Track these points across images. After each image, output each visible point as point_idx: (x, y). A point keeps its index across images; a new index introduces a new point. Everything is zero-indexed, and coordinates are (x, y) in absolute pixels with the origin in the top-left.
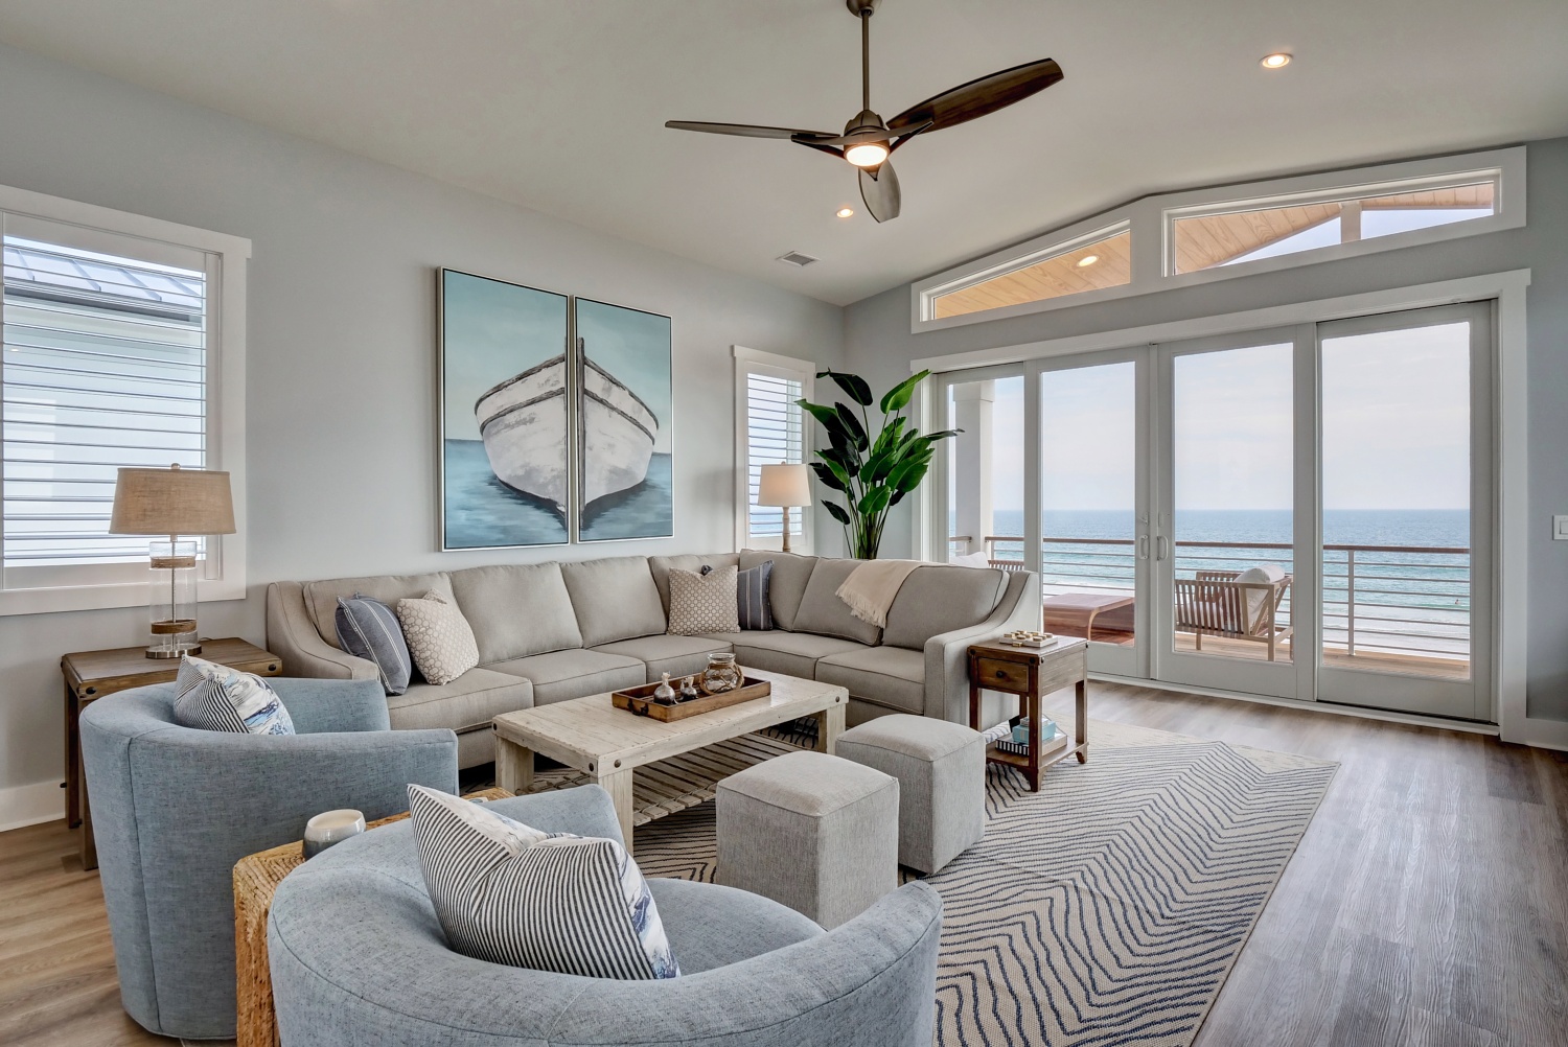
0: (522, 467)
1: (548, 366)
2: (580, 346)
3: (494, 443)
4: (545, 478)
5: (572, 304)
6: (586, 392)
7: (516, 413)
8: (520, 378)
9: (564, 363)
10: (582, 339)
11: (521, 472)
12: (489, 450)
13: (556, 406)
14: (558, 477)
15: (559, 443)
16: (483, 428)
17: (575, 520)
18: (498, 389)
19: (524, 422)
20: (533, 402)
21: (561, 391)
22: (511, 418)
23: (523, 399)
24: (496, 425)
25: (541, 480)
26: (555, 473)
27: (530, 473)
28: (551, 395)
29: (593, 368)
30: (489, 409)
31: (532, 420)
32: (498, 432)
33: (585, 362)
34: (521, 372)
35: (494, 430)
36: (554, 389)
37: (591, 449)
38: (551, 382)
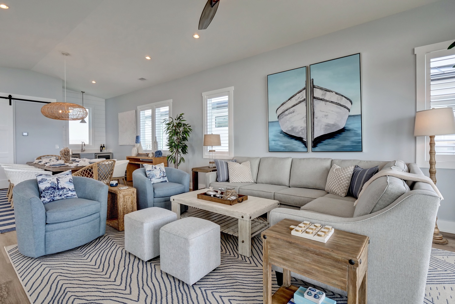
0: (291, 127)
1: (299, 93)
2: (311, 82)
3: (282, 120)
4: (299, 130)
5: (308, 70)
6: (314, 98)
7: (288, 111)
8: (289, 99)
9: (305, 90)
10: (313, 79)
11: (290, 129)
12: (280, 123)
13: (303, 105)
14: (303, 129)
15: (303, 118)
16: (278, 117)
17: (310, 144)
18: (283, 104)
19: (291, 113)
20: (294, 106)
21: (304, 100)
22: (287, 112)
23: (291, 106)
24: (282, 116)
25: (297, 131)
26: (302, 128)
27: (293, 129)
28: (300, 102)
29: (317, 88)
30: (280, 111)
31: (294, 112)
32: (283, 117)
33: (314, 87)
34: (290, 97)
35: (282, 117)
36: (301, 100)
37: (316, 118)
38: (300, 98)
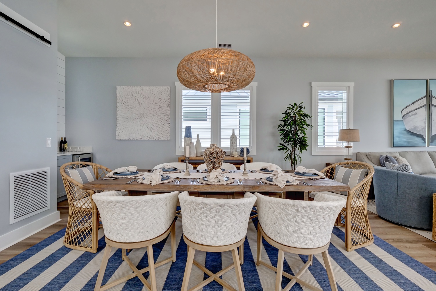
0: (413, 126)
1: (421, 99)
2: (430, 92)
3: (406, 120)
4: (420, 129)
5: (428, 82)
6: (432, 105)
7: (412, 113)
8: (413, 103)
9: (425, 98)
10: (431, 90)
11: (413, 128)
12: (404, 122)
13: (423, 110)
14: (424, 128)
15: (424, 119)
16: (403, 117)
17: (428, 140)
18: (407, 107)
19: (414, 115)
20: (416, 109)
21: (425, 105)
22: (410, 114)
23: (414, 109)
24: (406, 116)
25: (419, 130)
26: (423, 128)
27: (415, 128)
28: (422, 107)
29: (434, 98)
30: (404, 112)
31: (416, 114)
32: (407, 118)
33: (432, 96)
34: (413, 102)
35: (406, 117)
36: (423, 105)
37: (433, 120)
38: (422, 104)
